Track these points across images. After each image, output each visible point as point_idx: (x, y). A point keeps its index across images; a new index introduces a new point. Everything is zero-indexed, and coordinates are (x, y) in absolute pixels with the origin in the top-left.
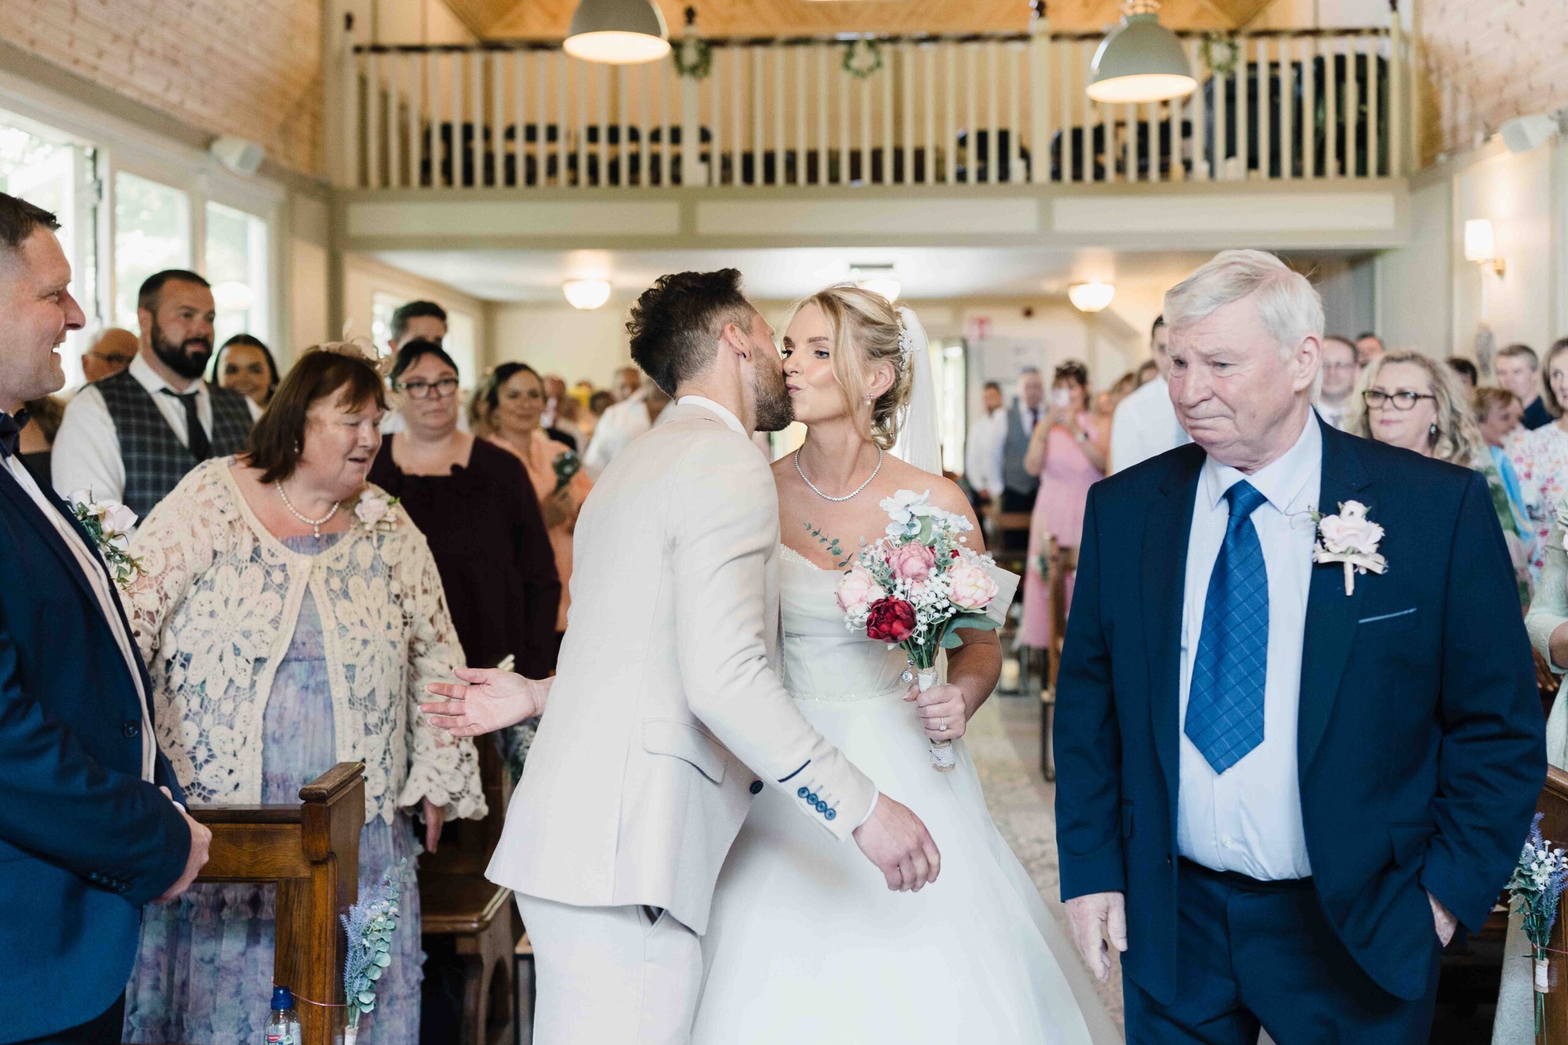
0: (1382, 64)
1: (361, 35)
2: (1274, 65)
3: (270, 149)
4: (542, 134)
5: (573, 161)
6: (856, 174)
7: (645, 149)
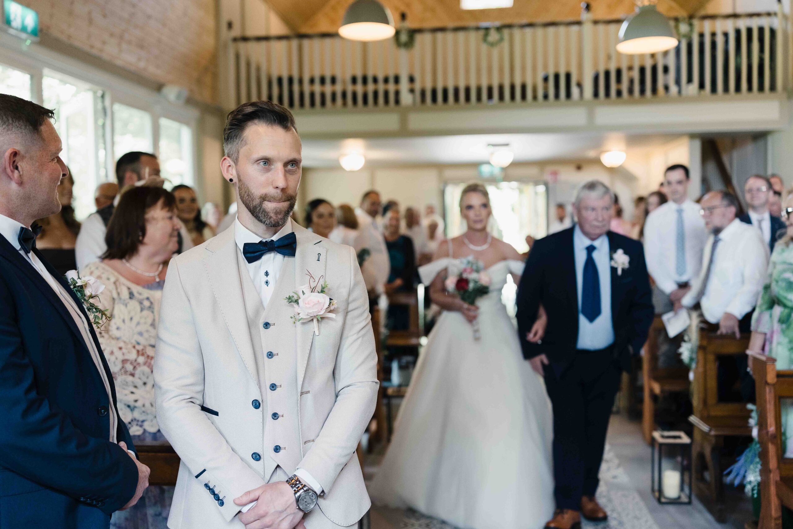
0: (773, 32)
1: (236, 32)
2: (713, 35)
3: (191, 91)
4: (328, 81)
5: (344, 95)
6: (490, 96)
7: (381, 87)
